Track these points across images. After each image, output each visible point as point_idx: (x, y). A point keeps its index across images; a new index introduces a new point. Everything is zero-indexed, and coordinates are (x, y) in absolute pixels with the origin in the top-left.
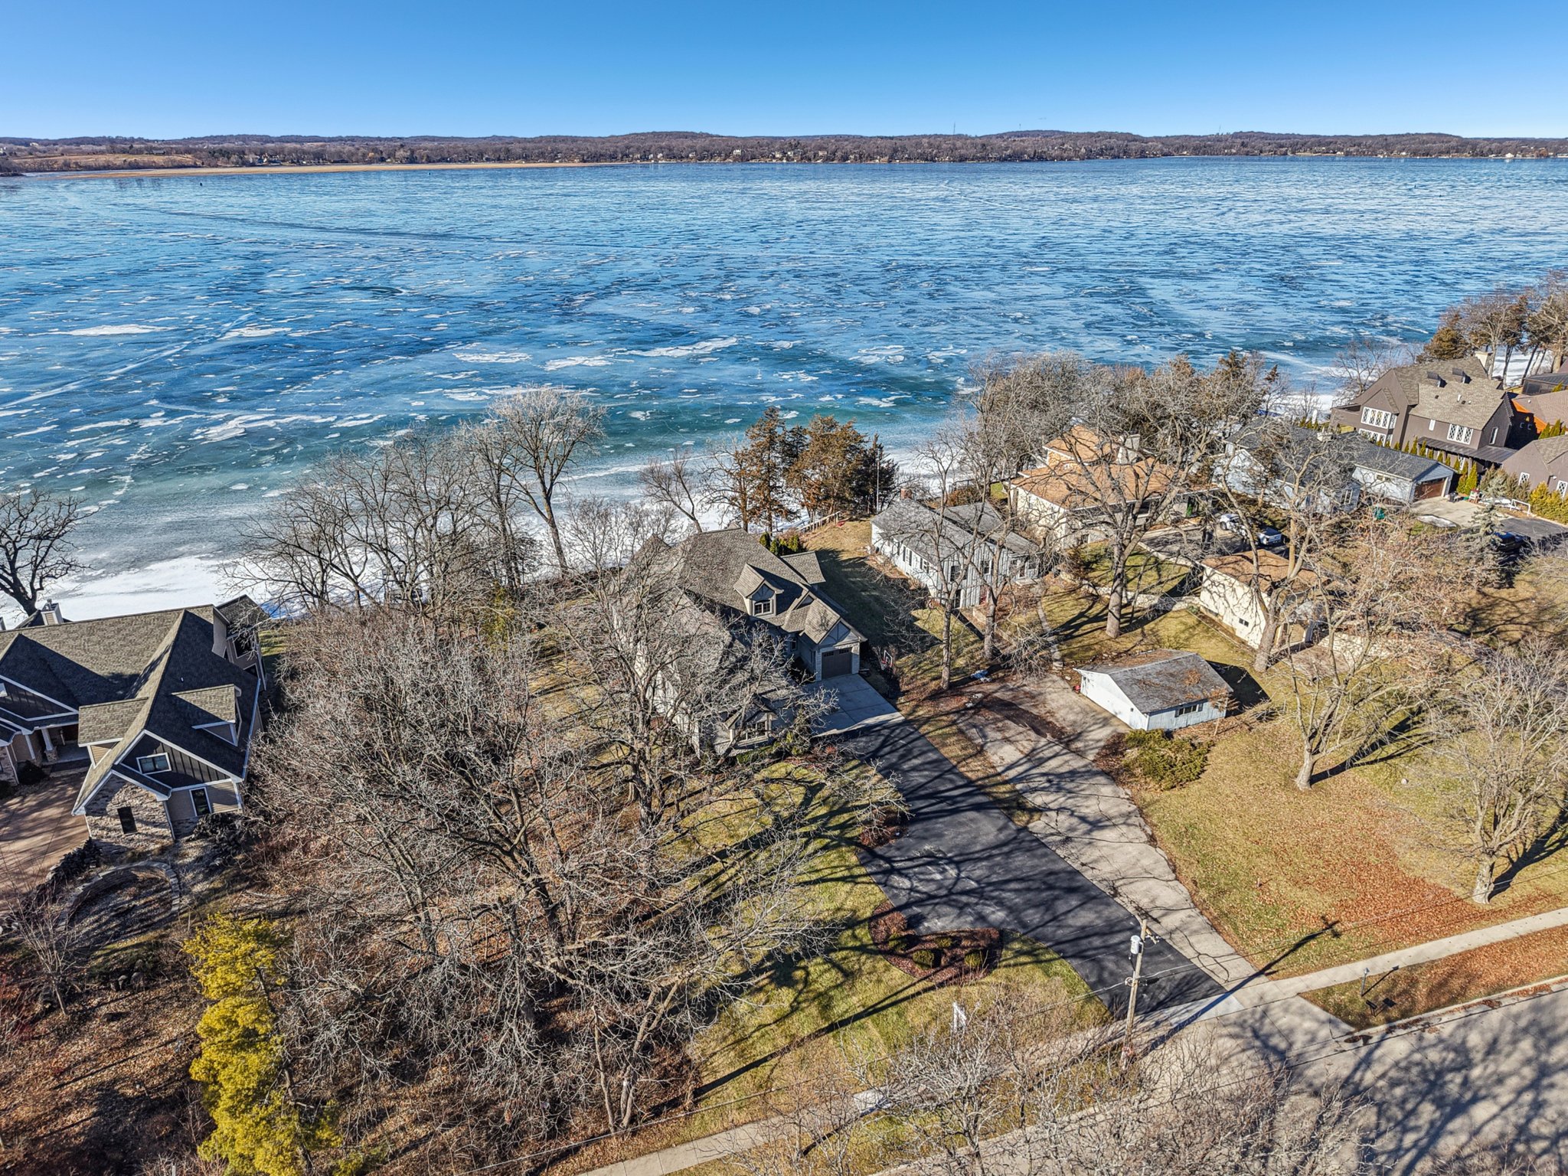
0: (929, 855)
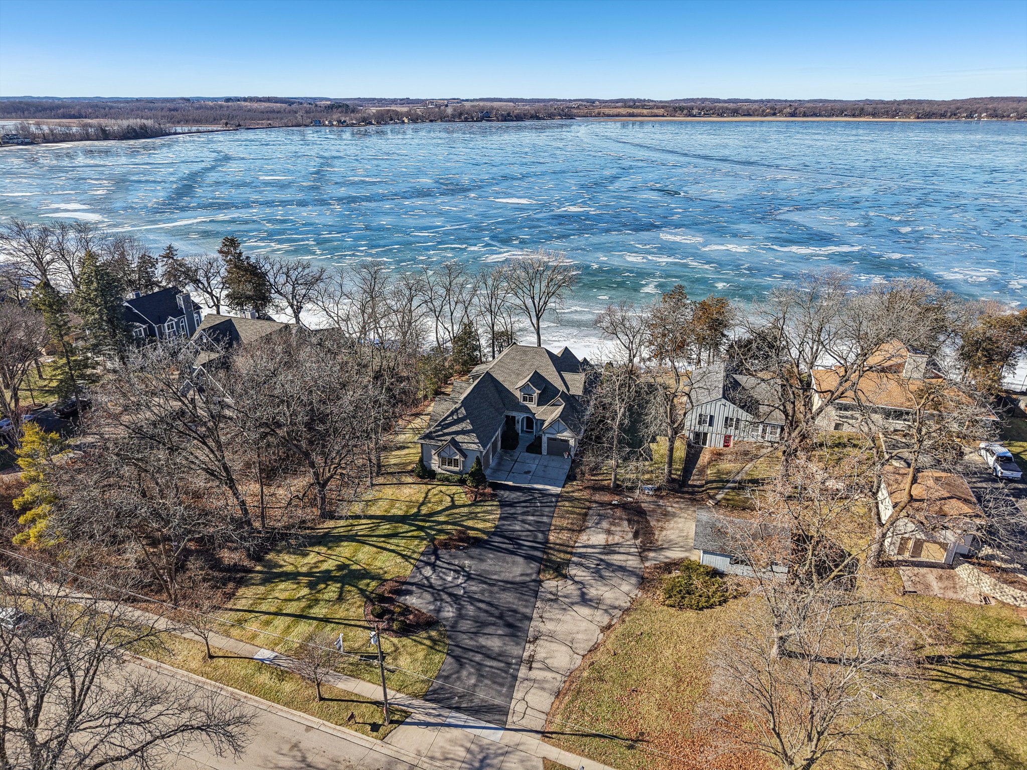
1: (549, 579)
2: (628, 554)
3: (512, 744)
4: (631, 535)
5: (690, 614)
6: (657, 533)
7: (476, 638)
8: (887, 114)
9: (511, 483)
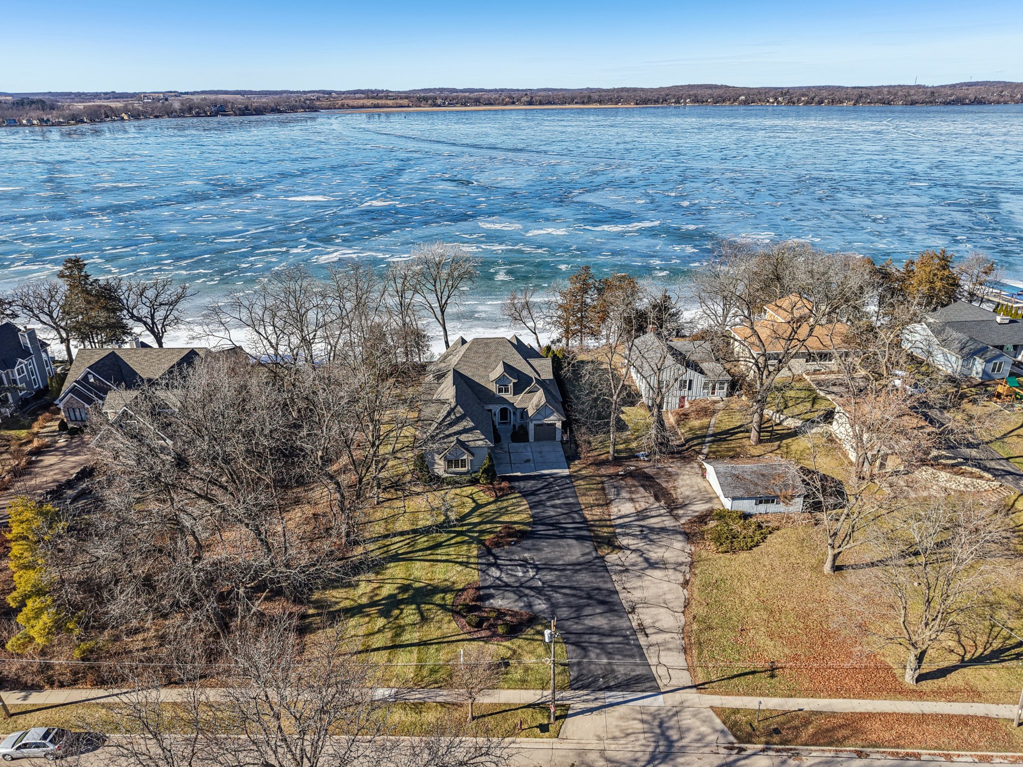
0: (525, 560)
1: (608, 554)
2: (660, 515)
3: (676, 704)
4: (652, 499)
5: (744, 555)
6: (672, 492)
7: (582, 622)
8: (610, 101)
9: (519, 474)
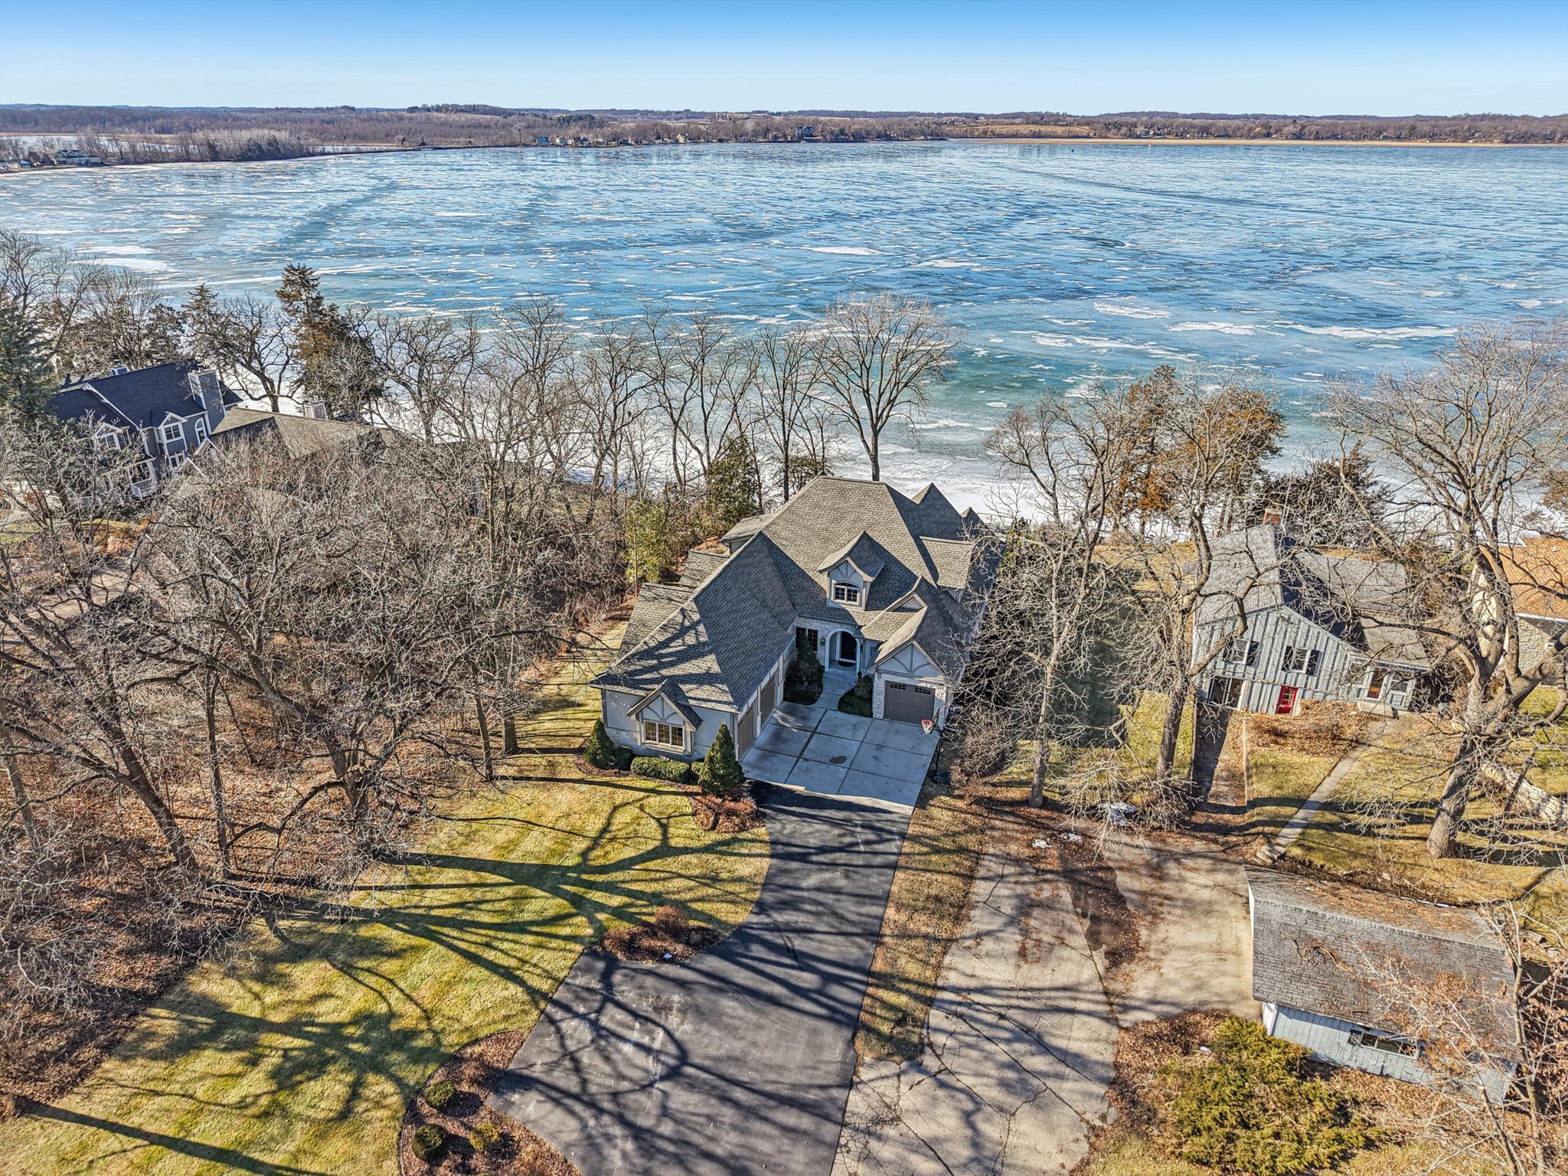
6: (1143, 929)
8: (1454, 135)
9: (800, 789)
